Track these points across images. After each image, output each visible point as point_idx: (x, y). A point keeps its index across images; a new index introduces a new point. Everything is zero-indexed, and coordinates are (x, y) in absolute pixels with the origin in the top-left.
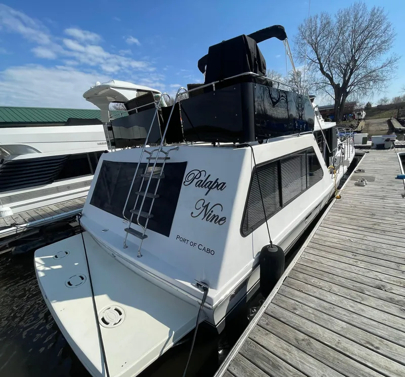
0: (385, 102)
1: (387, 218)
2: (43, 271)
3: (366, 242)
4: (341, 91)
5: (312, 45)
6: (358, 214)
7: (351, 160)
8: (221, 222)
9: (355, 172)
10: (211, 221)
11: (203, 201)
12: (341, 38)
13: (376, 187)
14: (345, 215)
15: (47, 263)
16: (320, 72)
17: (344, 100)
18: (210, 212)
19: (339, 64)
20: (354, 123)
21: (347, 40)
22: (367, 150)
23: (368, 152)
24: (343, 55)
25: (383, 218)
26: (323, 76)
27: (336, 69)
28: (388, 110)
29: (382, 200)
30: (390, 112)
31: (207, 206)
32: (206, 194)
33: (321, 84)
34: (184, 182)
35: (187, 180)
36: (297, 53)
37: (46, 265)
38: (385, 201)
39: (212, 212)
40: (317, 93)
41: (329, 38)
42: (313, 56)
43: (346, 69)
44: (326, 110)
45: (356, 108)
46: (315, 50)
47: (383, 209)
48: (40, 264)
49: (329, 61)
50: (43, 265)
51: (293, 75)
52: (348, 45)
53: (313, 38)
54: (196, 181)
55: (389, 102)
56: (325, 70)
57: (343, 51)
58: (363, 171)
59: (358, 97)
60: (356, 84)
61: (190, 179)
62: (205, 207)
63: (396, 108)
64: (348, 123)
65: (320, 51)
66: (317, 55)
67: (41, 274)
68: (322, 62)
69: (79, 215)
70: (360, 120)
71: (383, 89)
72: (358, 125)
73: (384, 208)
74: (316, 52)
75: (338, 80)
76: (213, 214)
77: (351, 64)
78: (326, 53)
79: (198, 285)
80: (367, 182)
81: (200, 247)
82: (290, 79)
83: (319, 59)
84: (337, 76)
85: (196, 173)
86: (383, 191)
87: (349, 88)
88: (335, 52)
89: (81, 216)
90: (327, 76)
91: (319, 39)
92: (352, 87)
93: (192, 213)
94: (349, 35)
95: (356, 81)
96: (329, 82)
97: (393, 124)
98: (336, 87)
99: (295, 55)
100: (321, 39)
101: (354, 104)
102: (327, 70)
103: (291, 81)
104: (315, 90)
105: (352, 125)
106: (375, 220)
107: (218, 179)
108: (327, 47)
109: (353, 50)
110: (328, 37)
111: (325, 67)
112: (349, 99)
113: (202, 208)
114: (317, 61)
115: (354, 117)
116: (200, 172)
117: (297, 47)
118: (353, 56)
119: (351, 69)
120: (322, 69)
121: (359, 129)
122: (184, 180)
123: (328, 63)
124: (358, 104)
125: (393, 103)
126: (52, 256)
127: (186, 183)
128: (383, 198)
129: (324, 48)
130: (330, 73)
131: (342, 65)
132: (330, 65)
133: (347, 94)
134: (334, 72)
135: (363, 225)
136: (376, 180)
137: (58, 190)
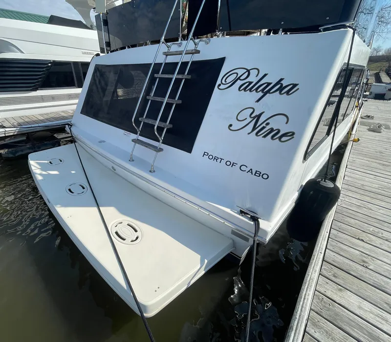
0: (377, 52)
2: (40, 174)
8: (284, 139)
9: (361, 118)
10: (265, 136)
11: (252, 110)
15: (43, 167)
18: (264, 125)
23: (366, 101)
28: (377, 62)
30: (378, 64)
31: (259, 116)
32: (258, 101)
34: (219, 85)
35: (223, 82)
37: (42, 169)
39: (268, 124)
48: (36, 167)
50: (39, 168)
54: (239, 83)
55: (381, 54)
58: (372, 118)
61: (229, 80)
62: (254, 118)
63: (387, 61)
67: (39, 178)
69: (69, 125)
71: (384, 35)
76: (268, 127)
79: (242, 212)
81: (243, 168)
85: (240, 72)
89: (71, 126)
93: (231, 125)
97: (382, 78)
107: (282, 80)
113: (249, 119)
116: (248, 71)
122: (219, 82)
125: (385, 55)
126: (47, 162)
127: (222, 87)
137: (42, 99)
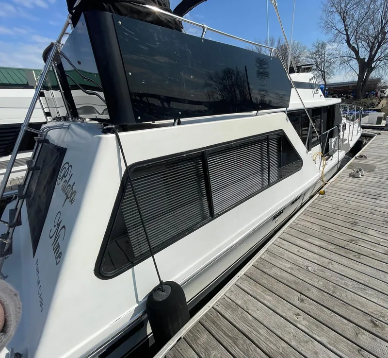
1: (370, 232)
3: (328, 274)
4: (366, 66)
5: (340, 14)
6: (336, 222)
7: (352, 144)
9: (356, 158)
12: (372, 7)
13: (373, 179)
14: (318, 222)
16: (346, 44)
17: (368, 76)
19: (367, 36)
20: (375, 101)
21: (378, 10)
22: (379, 132)
23: (379, 134)
24: (372, 27)
25: (366, 231)
26: (349, 49)
27: (363, 42)
29: (373, 200)
33: (346, 58)
36: (324, 22)
38: (378, 201)
40: (341, 68)
41: (360, 6)
42: (341, 26)
43: (374, 42)
44: (348, 86)
45: (379, 85)
46: (343, 20)
47: (370, 216)
49: (357, 33)
51: (318, 47)
52: (379, 15)
53: (343, 6)
56: (351, 43)
57: (373, 22)
58: (365, 157)
59: (383, 73)
60: (382, 59)
64: (368, 101)
65: (348, 21)
66: (345, 25)
68: (349, 34)
70: (382, 98)
72: (379, 103)
73: (372, 213)
74: (344, 22)
75: (364, 54)
77: (380, 36)
78: (354, 24)
80: (364, 173)
82: (314, 52)
83: (346, 30)
84: (364, 49)
86: (379, 187)
87: (374, 63)
88: (364, 22)
90: (353, 49)
91: (348, 7)
92: (378, 62)
94: (381, 5)
95: (382, 56)
96: (355, 56)
98: (361, 62)
99: (322, 25)
100: (350, 7)
101: (379, 80)
102: (353, 43)
103: (314, 53)
104: (339, 64)
105: (373, 103)
106: (354, 234)
108: (356, 16)
109: (384, 22)
110: (358, 6)
111: (352, 39)
112: (374, 75)
114: (345, 32)
115: (376, 95)
117: (325, 15)
118: (383, 28)
119: (379, 42)
120: (348, 41)
121: (379, 107)
123: (355, 34)
124: (382, 81)
128: (376, 197)
129: (353, 18)
130: (356, 46)
131: (370, 38)
132: (357, 37)
133: (372, 69)
134: (360, 45)
135: (336, 241)
136: (376, 170)
